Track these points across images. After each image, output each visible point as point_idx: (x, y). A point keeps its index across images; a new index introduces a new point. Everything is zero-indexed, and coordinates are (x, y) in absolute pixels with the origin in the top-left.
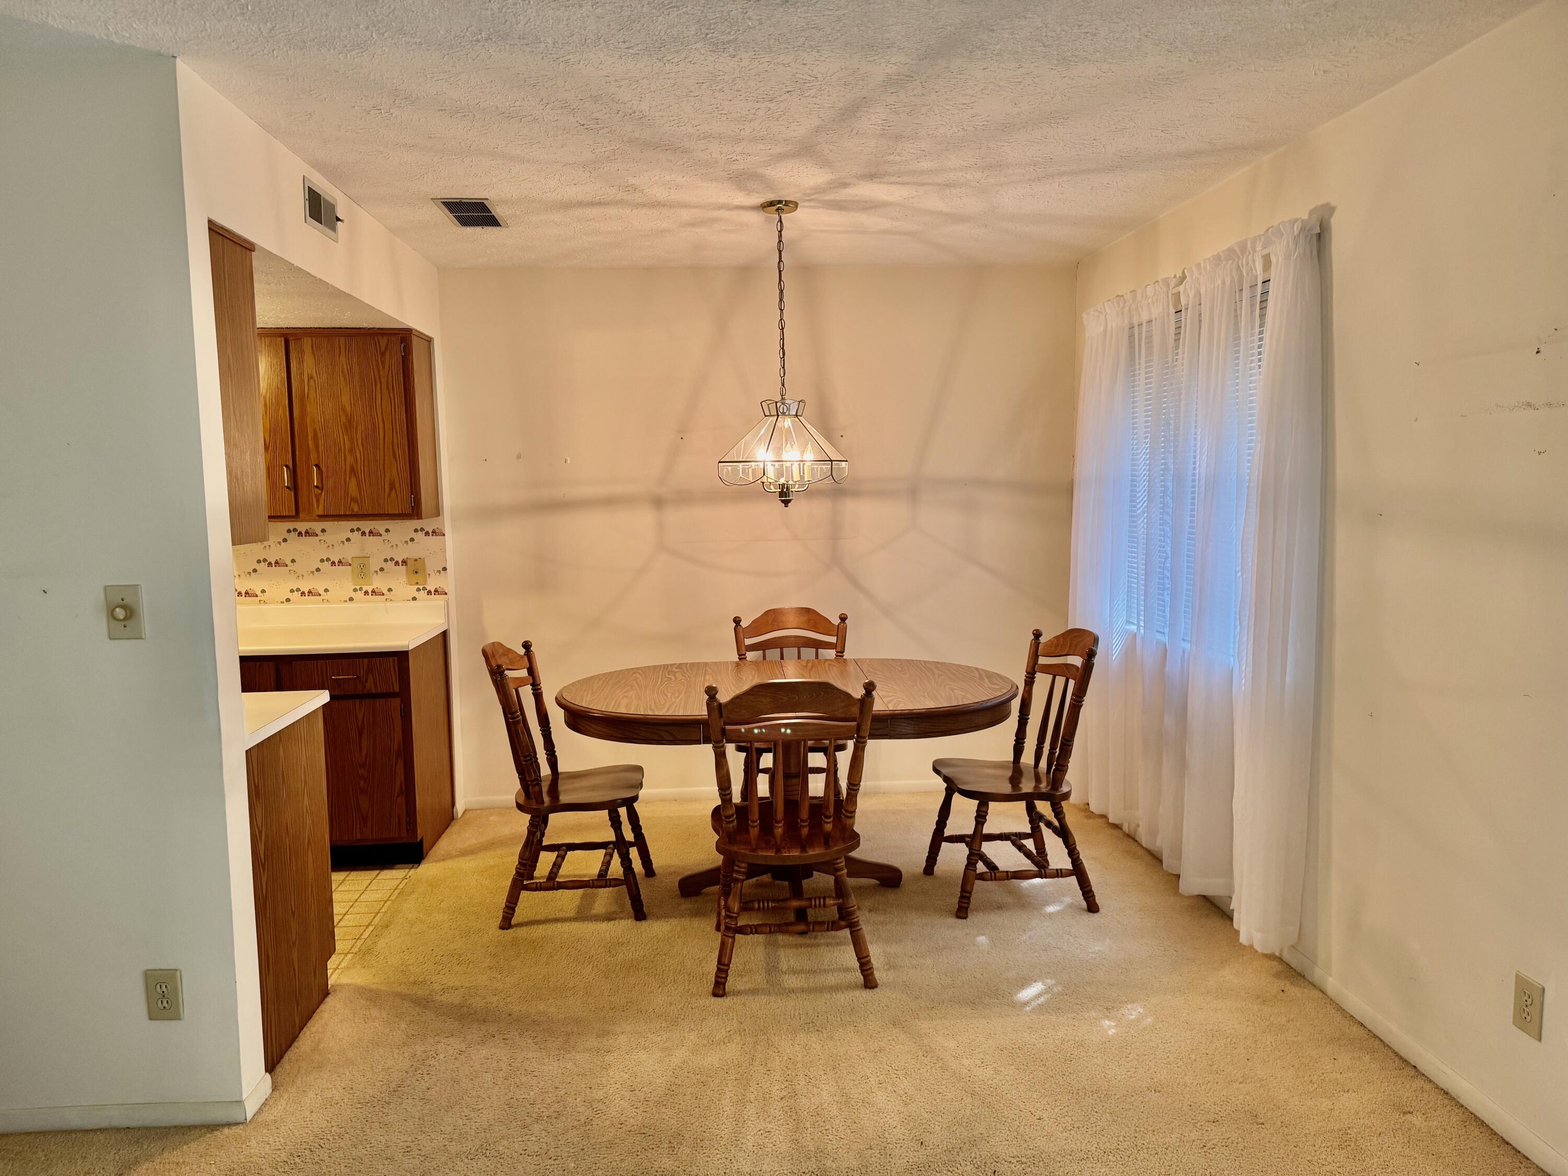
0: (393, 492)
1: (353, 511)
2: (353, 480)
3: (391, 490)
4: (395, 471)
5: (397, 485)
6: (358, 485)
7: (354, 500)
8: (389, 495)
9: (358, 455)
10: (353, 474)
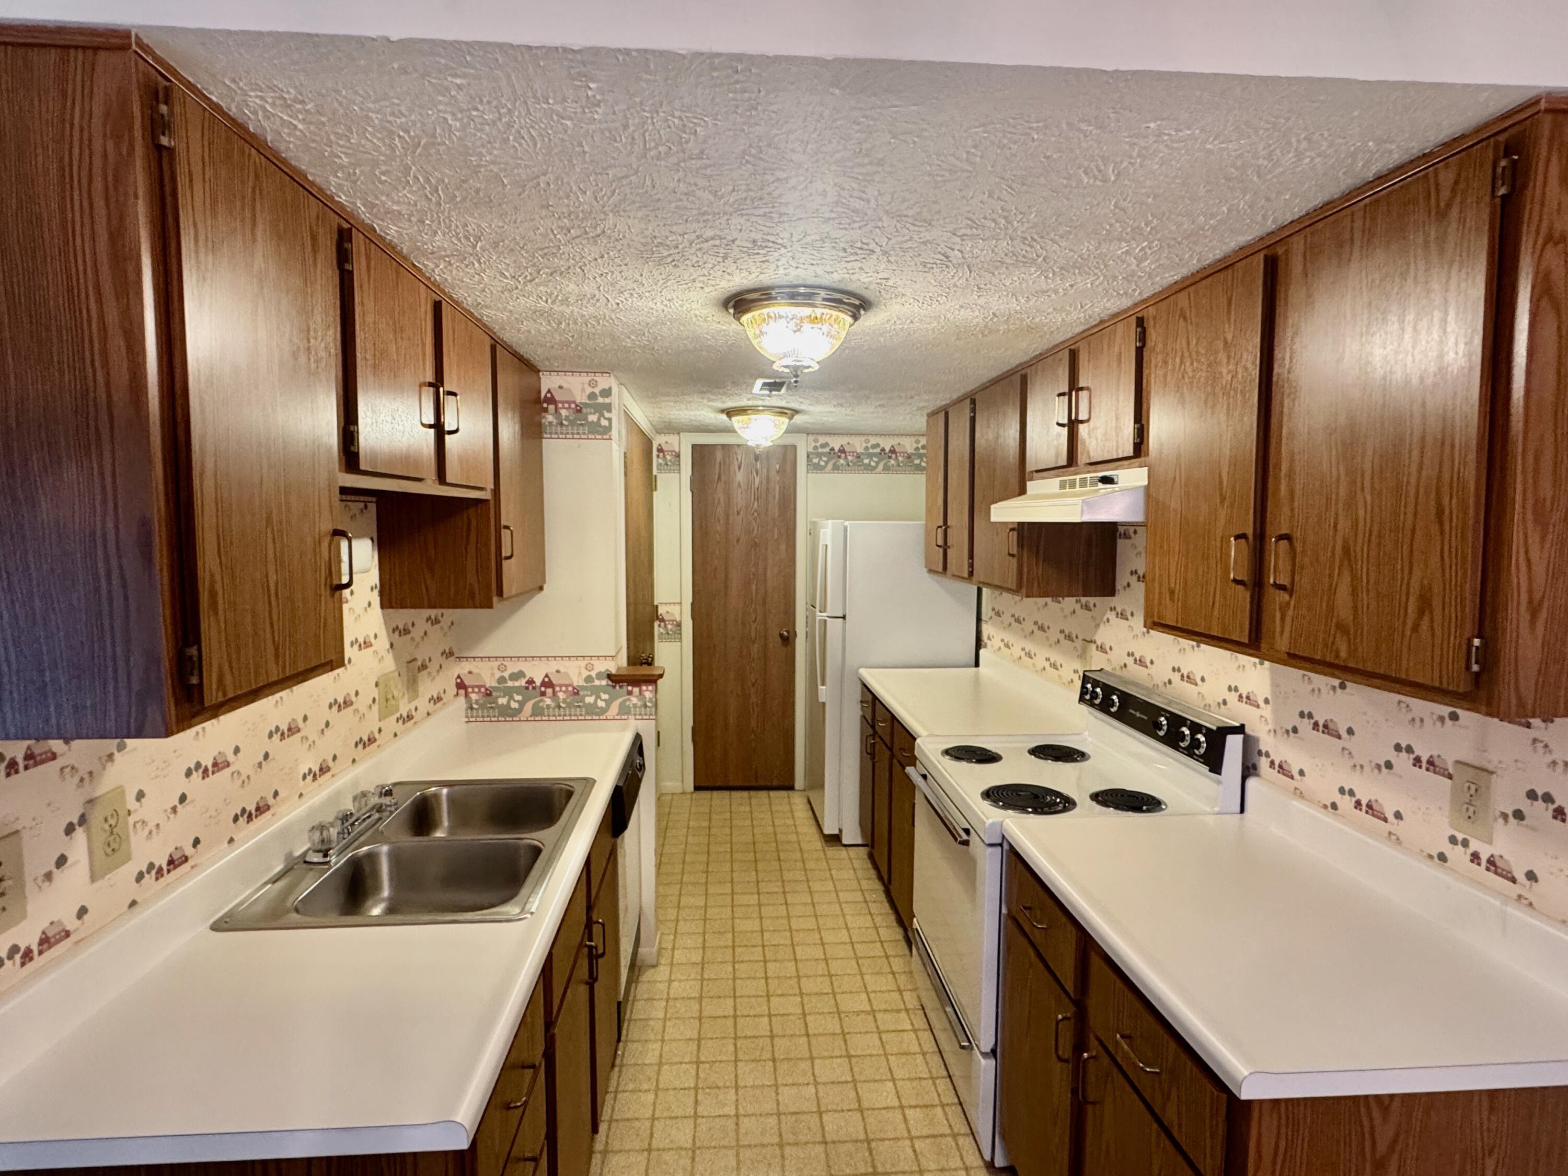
0: (1426, 619)
1: (1337, 656)
2: (1347, 577)
3: (1421, 613)
4: (1435, 560)
5: (1437, 603)
6: (1354, 592)
7: (1342, 628)
8: (1416, 628)
9: (1361, 513)
10: (1346, 563)
